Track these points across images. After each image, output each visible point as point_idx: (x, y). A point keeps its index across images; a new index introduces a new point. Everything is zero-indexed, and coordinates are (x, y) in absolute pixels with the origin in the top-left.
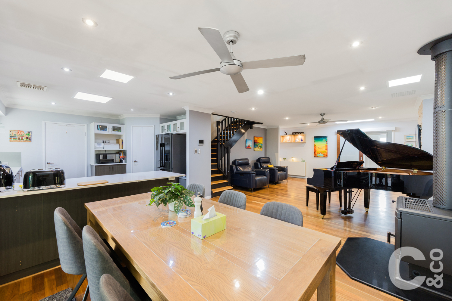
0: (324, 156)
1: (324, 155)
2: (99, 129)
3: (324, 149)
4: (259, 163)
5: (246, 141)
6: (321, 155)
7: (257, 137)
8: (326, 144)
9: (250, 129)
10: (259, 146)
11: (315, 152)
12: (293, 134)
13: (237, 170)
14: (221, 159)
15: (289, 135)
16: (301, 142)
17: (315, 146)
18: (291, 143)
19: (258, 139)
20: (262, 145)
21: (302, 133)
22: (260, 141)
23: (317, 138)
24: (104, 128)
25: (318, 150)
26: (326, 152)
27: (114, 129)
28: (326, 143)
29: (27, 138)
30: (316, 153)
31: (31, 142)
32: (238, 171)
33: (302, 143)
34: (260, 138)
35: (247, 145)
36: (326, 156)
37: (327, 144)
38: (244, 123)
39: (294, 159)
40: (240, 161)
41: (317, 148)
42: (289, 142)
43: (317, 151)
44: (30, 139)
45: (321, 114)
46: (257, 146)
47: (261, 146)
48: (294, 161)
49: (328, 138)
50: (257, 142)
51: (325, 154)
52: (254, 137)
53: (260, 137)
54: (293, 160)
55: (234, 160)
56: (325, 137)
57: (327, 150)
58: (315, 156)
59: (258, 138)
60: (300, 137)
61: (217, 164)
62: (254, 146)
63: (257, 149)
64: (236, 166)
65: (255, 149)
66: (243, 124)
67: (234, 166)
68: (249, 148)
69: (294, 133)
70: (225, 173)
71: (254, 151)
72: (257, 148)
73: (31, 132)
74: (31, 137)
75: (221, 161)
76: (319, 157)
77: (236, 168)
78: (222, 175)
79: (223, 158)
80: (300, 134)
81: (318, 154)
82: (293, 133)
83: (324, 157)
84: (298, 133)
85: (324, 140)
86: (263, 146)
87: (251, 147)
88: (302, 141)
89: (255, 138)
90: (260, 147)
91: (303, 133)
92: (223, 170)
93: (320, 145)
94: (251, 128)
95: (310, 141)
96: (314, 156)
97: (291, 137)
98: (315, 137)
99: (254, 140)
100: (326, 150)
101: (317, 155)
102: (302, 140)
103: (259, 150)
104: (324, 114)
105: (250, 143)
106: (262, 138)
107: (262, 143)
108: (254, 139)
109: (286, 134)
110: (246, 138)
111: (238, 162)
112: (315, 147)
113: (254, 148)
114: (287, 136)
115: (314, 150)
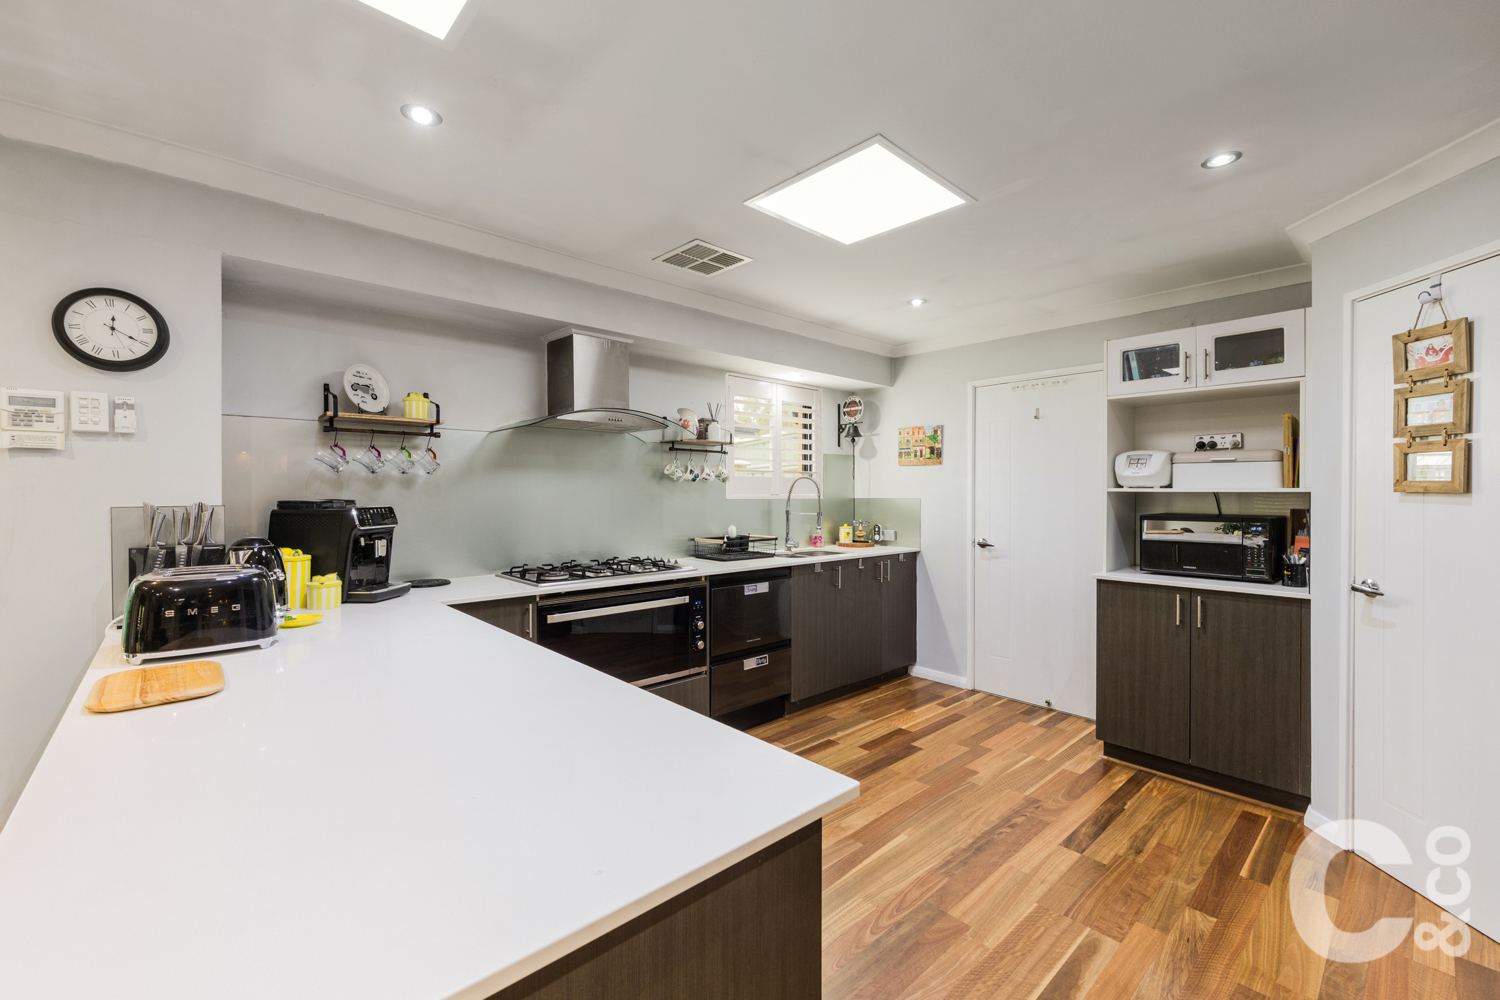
2: (1135, 372)
24: (1154, 362)
27: (1233, 352)
29: (932, 450)
31: (940, 463)
44: (939, 455)
73: (938, 427)
74: (940, 446)
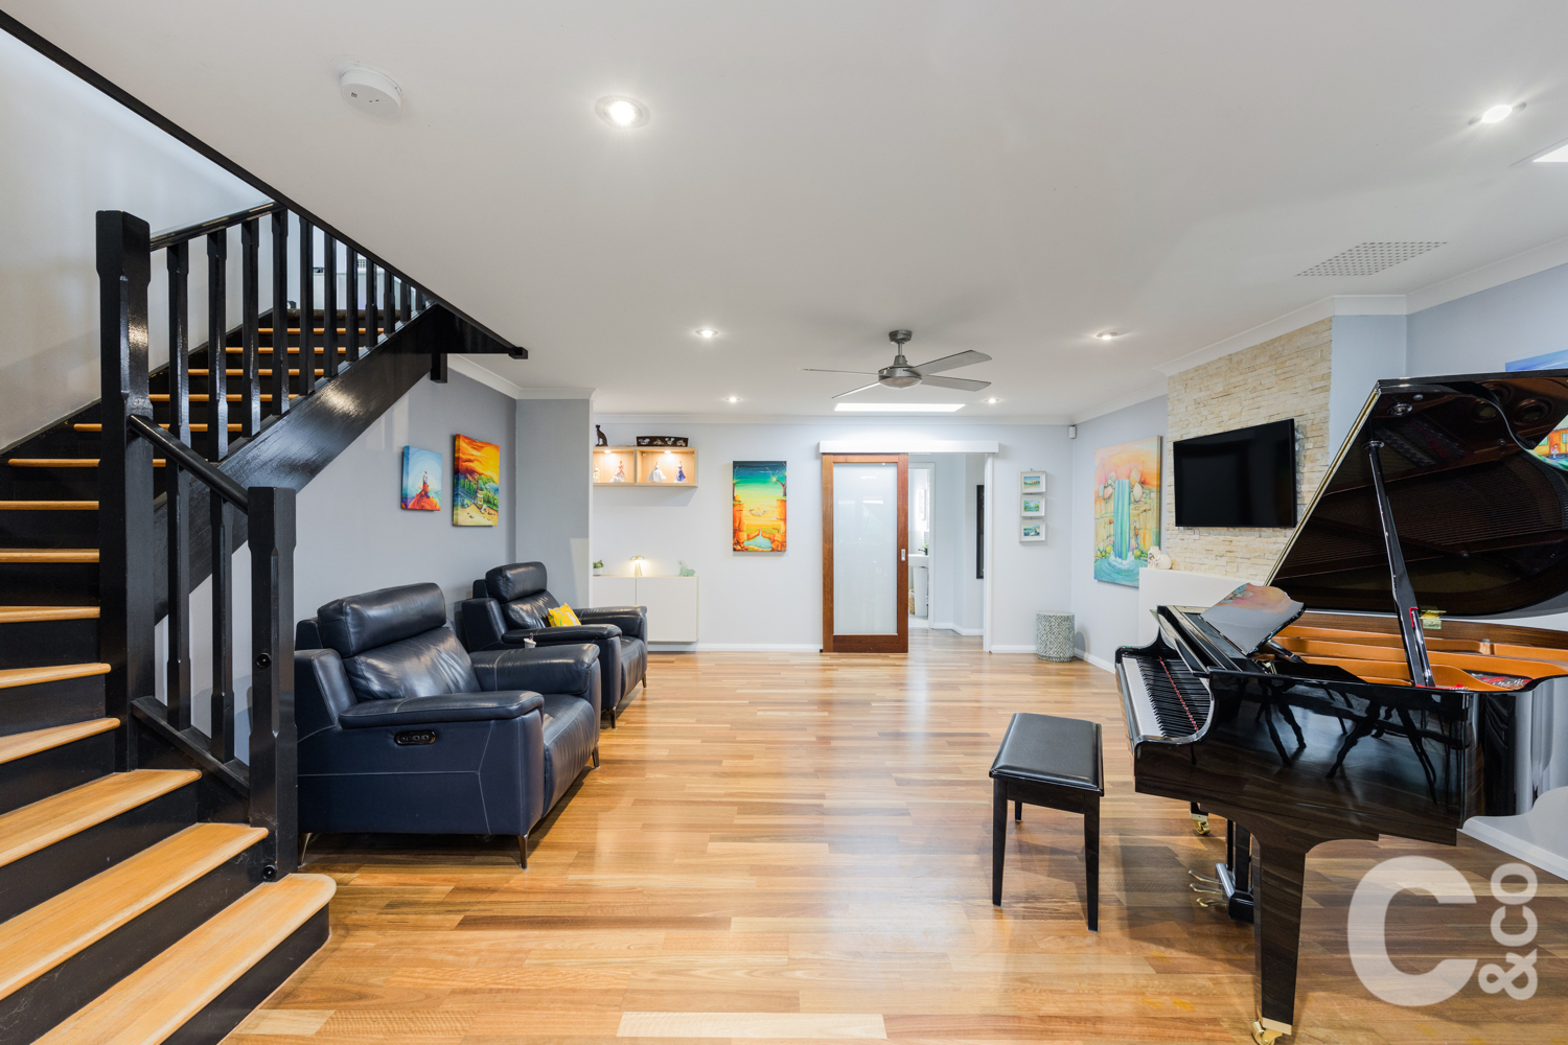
0: (774, 546)
1: (773, 541)
3: (771, 519)
4: (493, 605)
5: (404, 455)
6: (762, 542)
7: (471, 441)
8: (780, 495)
9: (425, 380)
10: (480, 495)
11: (736, 531)
12: (639, 444)
13: (360, 694)
14: (173, 608)
15: (621, 448)
16: (676, 481)
17: (736, 505)
18: (633, 485)
19: (475, 452)
20: (497, 490)
21: (679, 442)
22: (488, 466)
23: (746, 470)
25: (748, 521)
26: (782, 530)
28: (782, 490)
30: (743, 536)
32: (372, 696)
33: (682, 489)
34: (487, 449)
35: (414, 488)
36: (779, 547)
37: (785, 495)
38: (352, 355)
39: (644, 567)
40: (374, 612)
41: (745, 513)
42: (622, 480)
43: (744, 528)
45: (893, 336)
46: (473, 494)
47: (491, 495)
48: (644, 574)
49: (789, 472)
50: (472, 472)
51: (778, 537)
52: (455, 438)
53: (489, 444)
54: (638, 570)
55: (320, 611)
56: (778, 466)
57: (785, 520)
58: (738, 546)
59: (479, 448)
60: (668, 462)
61: (106, 668)
62: (455, 495)
63: (469, 514)
64: (346, 656)
65: (463, 516)
66: (342, 357)
67: (327, 664)
68: (422, 509)
69: (644, 438)
70: (228, 754)
71: (455, 525)
72: (472, 510)
75: (162, 630)
76: (753, 551)
77: (351, 676)
78: (190, 775)
79: (199, 602)
80: (674, 444)
81: (749, 538)
82: (640, 441)
83: (773, 550)
84: (662, 439)
85: (774, 479)
86: (501, 500)
87: (435, 499)
88: (684, 482)
89: (463, 444)
90: (488, 501)
91: (686, 440)
92: (201, 718)
93: (758, 499)
94: (439, 374)
95: (715, 482)
96: (734, 550)
97: (626, 461)
98: (737, 465)
99: (456, 460)
100: (782, 523)
101: (746, 544)
102: (681, 476)
103: (480, 518)
104: (908, 336)
105: (430, 474)
106: (497, 447)
107: (496, 477)
108: (455, 449)
109: (605, 444)
110: (400, 441)
111: (361, 619)
112: (737, 508)
113: (454, 505)
114: (607, 451)
115: (734, 522)
